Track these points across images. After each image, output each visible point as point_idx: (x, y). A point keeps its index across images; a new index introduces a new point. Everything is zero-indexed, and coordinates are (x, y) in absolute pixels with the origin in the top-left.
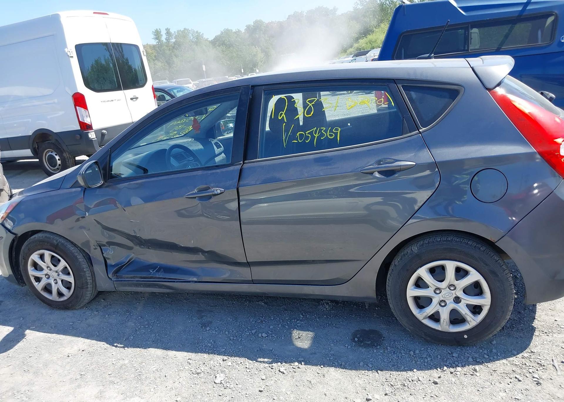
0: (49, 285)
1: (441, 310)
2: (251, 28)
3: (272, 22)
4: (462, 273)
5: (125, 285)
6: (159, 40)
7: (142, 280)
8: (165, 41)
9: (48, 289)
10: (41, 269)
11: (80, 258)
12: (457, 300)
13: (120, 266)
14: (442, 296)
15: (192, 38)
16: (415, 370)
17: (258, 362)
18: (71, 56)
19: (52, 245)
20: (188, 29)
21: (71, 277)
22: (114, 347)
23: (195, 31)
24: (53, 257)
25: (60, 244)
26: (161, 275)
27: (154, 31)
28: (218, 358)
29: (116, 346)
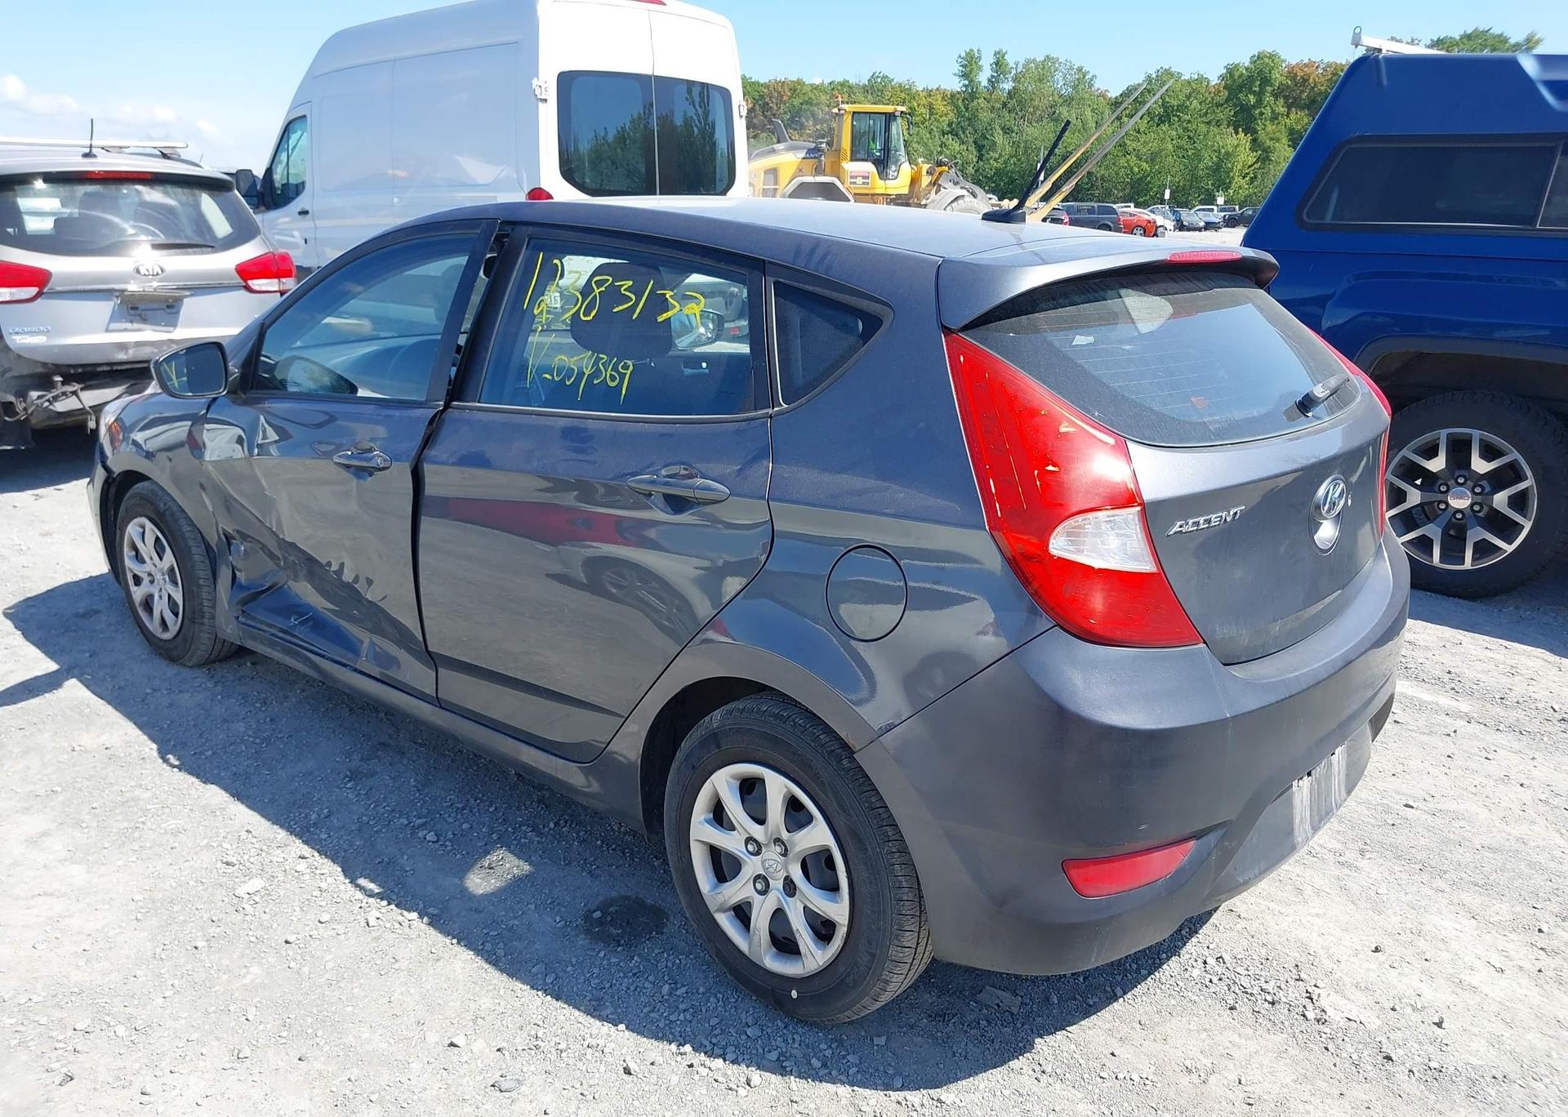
0: (151, 596)
1: (757, 899)
2: (1237, 74)
3: (1311, 64)
4: (801, 815)
5: (254, 638)
6: (971, 81)
7: (281, 635)
8: (985, 83)
9: (148, 604)
10: (143, 561)
11: (198, 555)
12: (790, 888)
13: (253, 591)
14: (763, 863)
15: (1061, 83)
16: (622, 1027)
17: (357, 886)
18: (543, 97)
19: (156, 510)
20: (1058, 59)
21: (177, 591)
22: (160, 761)
23: (1076, 67)
24: (157, 539)
25: (167, 513)
26: (302, 632)
27: (963, 55)
28: (298, 847)
29: (165, 761)
